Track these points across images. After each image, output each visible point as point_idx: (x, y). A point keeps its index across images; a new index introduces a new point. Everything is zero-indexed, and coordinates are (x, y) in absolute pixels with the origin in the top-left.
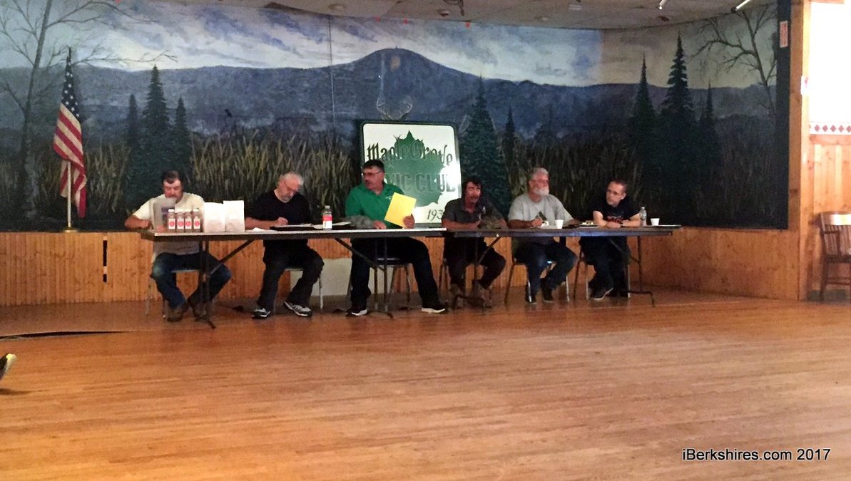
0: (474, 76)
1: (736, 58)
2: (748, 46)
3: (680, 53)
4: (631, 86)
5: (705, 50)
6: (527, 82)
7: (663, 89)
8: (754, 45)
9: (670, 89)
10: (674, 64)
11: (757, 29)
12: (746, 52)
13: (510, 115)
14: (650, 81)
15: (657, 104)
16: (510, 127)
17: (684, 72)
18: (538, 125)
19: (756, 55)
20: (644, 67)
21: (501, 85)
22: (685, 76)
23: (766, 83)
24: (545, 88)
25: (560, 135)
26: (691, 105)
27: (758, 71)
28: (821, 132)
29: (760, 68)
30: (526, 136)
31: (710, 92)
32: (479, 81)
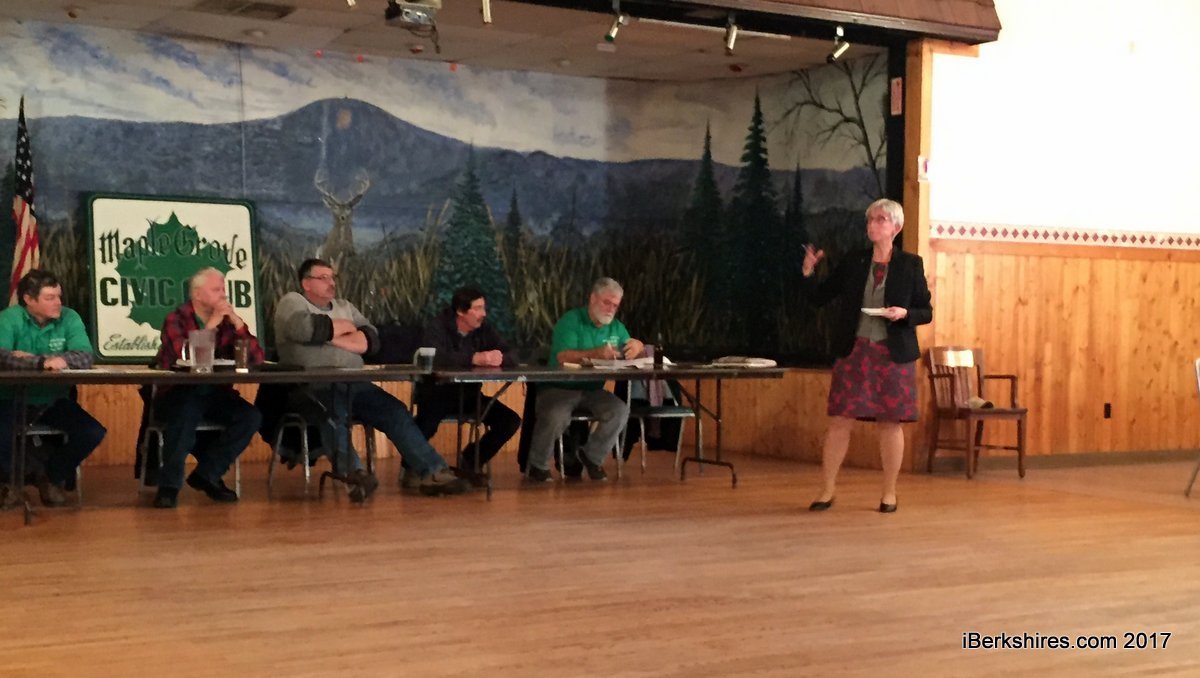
0: (461, 142)
1: (834, 128)
2: (850, 110)
3: (758, 118)
4: (690, 163)
5: (792, 116)
6: (539, 154)
7: (734, 169)
8: (858, 110)
9: (744, 169)
10: (749, 133)
11: (863, 85)
12: (847, 120)
13: (514, 203)
14: (716, 157)
15: (726, 191)
16: (514, 220)
17: (763, 145)
18: (556, 217)
19: (861, 125)
20: (708, 137)
21: (502, 155)
22: (765, 151)
23: (873, 163)
24: (566, 164)
25: (586, 233)
26: (774, 194)
27: (863, 148)
28: (945, 235)
29: (866, 142)
30: (539, 232)
31: (799, 175)
32: (469, 149)
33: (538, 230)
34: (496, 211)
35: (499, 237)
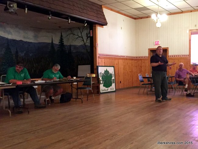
0: (6, 38)
1: (77, 38)
2: (80, 35)
3: (62, 36)
4: (49, 43)
5: (69, 36)
6: (21, 40)
7: (57, 44)
8: (82, 35)
9: (59, 44)
10: (60, 38)
11: (82, 31)
12: (80, 37)
13: (17, 49)
14: (54, 42)
15: (56, 48)
16: (17, 52)
17: (63, 41)
18: (25, 52)
19: (82, 38)
20: (52, 39)
21: (14, 40)
22: (63, 42)
23: (85, 44)
24: (26, 42)
26: (66, 49)
27: (83, 42)
28: (100, 56)
29: (83, 41)
31: (70, 46)
32: (7, 39)
33: (22, 54)
34: (13, 51)
35: (14, 56)
